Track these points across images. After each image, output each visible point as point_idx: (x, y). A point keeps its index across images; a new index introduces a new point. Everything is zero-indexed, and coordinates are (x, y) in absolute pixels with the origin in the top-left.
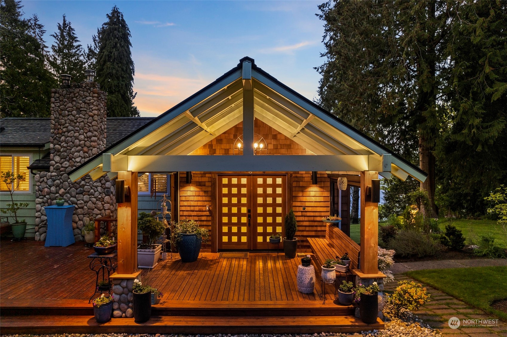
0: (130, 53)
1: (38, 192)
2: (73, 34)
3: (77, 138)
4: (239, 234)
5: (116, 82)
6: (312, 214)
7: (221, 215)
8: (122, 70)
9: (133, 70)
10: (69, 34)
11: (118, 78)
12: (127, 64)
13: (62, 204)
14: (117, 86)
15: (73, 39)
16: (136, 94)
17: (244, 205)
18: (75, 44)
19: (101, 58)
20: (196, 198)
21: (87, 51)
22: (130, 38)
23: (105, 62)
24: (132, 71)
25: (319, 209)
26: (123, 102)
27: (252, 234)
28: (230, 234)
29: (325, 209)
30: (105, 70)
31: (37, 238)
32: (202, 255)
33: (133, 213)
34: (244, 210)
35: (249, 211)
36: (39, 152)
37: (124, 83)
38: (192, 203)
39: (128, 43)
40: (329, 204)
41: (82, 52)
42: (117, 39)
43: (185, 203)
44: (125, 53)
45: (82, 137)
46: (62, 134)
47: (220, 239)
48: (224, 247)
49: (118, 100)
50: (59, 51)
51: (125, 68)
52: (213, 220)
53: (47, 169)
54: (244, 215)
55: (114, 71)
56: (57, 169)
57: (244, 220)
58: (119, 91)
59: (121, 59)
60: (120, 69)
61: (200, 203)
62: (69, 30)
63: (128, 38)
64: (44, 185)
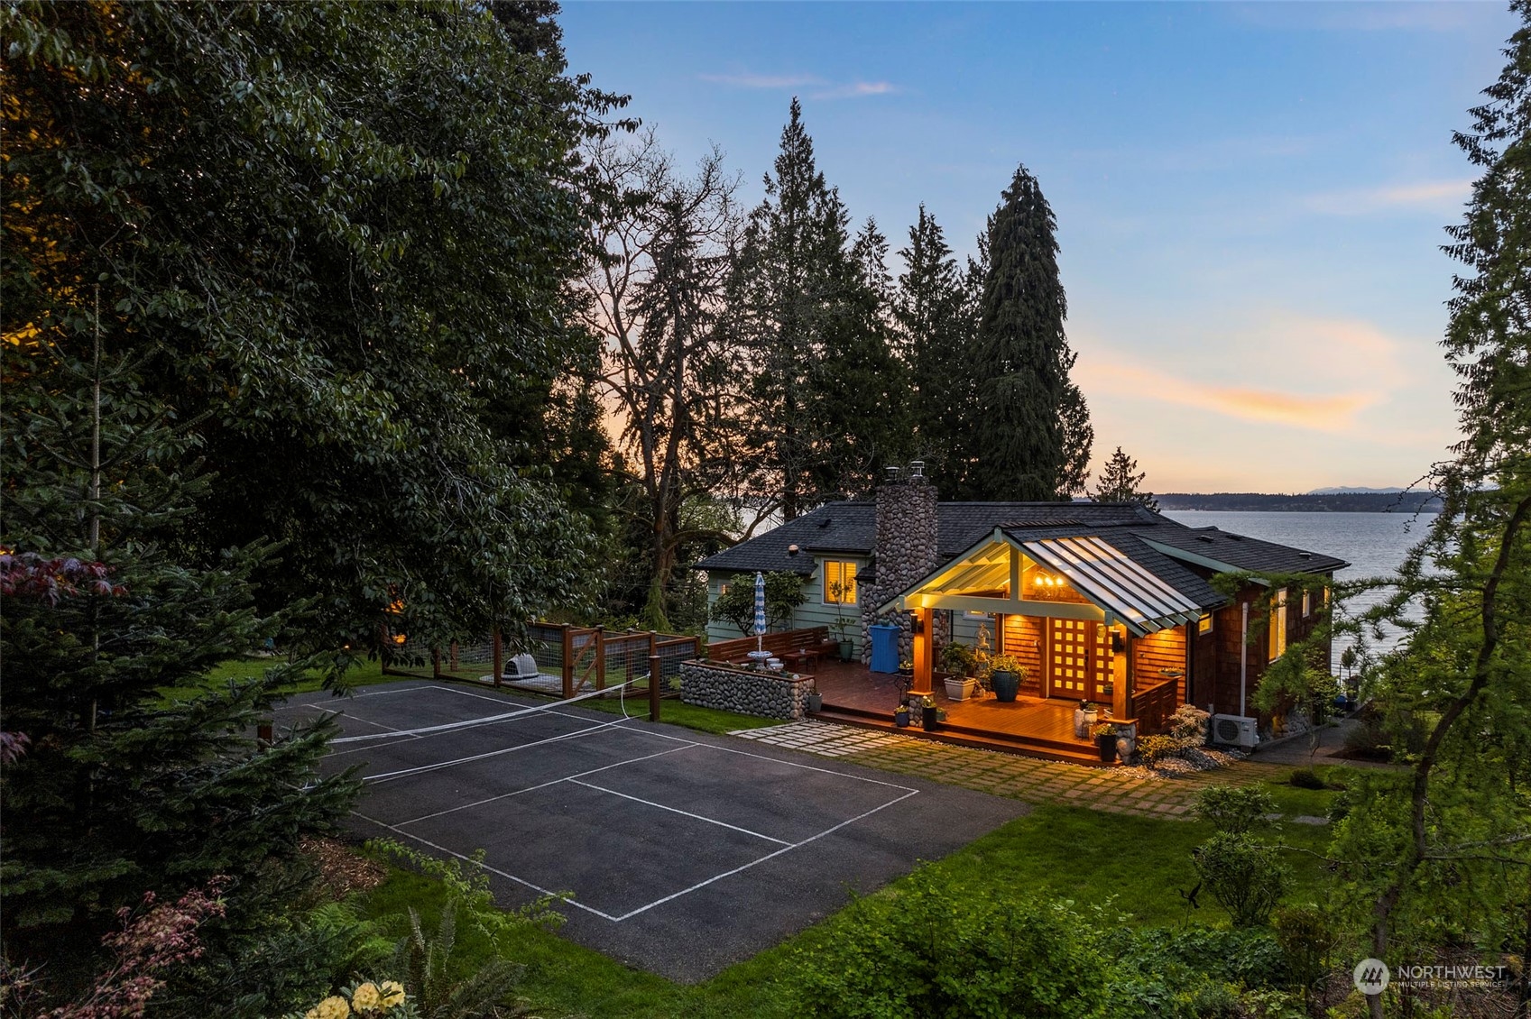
0: (1055, 270)
1: (865, 608)
2: (940, 238)
3: (903, 546)
4: (1075, 680)
5: (1023, 343)
6: (1162, 663)
7: (1053, 653)
8: (1038, 311)
9: (1063, 306)
10: (931, 243)
11: (1028, 334)
12: (1048, 295)
13: (887, 625)
14: (1027, 352)
15: (941, 250)
16: (1075, 357)
17: (1080, 644)
18: (943, 260)
19: (991, 293)
20: (1023, 631)
21: (966, 272)
22: (1054, 233)
23: (999, 301)
24: (1060, 309)
25: (1171, 658)
26: (1042, 386)
27: (1091, 681)
28: (1064, 678)
29: (1179, 659)
30: (1000, 319)
31: (863, 661)
32: (1019, 698)
33: (926, 643)
34: (1081, 650)
35: (1086, 652)
36: (866, 559)
37: (1041, 343)
38: (1019, 636)
39: (1049, 245)
40: (1184, 652)
41: (957, 276)
42: (1023, 246)
43: (1011, 636)
44: (1042, 274)
45: (908, 545)
46: (887, 541)
47: (1052, 683)
48: (1056, 692)
49: (1028, 384)
50: (912, 283)
51: (1042, 308)
52: (1043, 659)
53: (872, 581)
54: (1080, 656)
55: (1019, 321)
56: (883, 582)
57: (1081, 662)
58: (1030, 363)
59: (1033, 287)
60: (1031, 313)
61: (1027, 637)
62: (932, 233)
63: (1049, 233)
64: (870, 600)
